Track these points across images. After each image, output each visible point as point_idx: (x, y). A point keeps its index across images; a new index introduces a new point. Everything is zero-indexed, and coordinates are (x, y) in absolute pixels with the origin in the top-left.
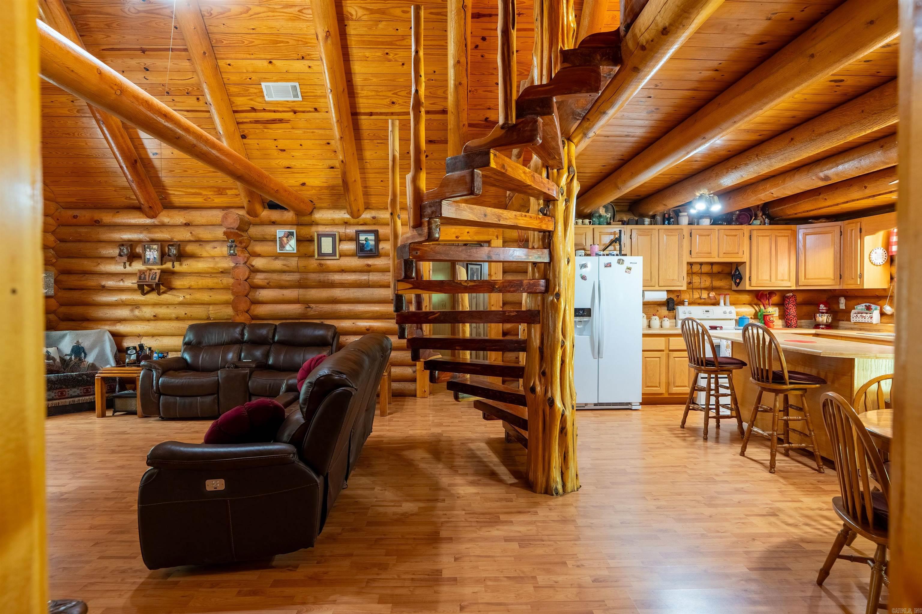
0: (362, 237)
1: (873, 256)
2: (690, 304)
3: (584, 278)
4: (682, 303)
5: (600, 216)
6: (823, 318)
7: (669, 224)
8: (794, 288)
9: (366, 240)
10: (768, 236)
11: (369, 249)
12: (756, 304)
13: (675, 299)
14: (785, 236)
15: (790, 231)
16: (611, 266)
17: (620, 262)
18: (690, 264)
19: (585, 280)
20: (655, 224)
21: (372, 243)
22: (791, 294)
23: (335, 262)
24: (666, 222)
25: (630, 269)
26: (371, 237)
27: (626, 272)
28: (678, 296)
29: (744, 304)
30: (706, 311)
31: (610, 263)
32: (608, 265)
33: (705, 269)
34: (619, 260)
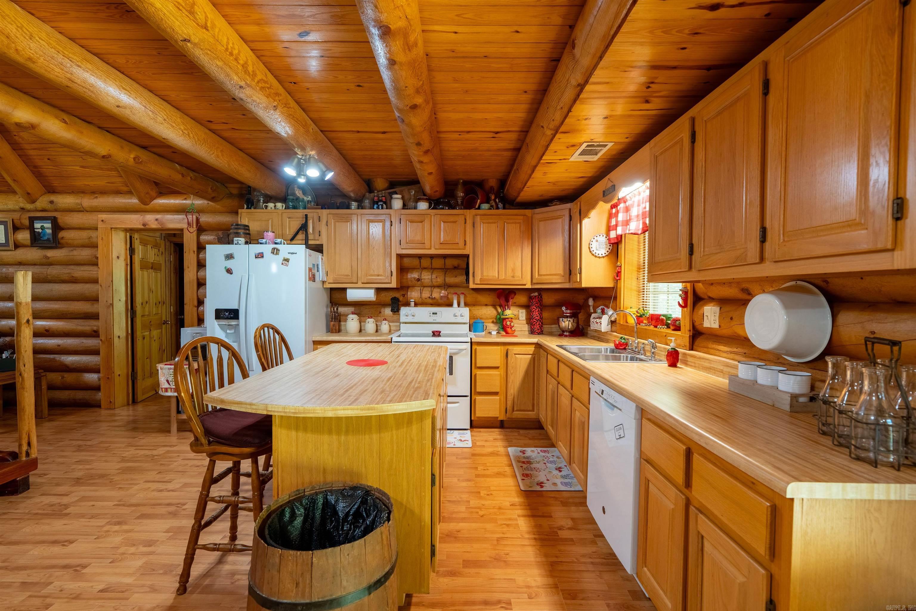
0: (37, 225)
1: (594, 245)
2: (416, 305)
3: (229, 271)
4: (407, 304)
5: (298, 199)
6: (567, 323)
7: (378, 208)
8: (529, 286)
9: (42, 228)
10: (495, 223)
11: (45, 238)
12: (500, 306)
13: (401, 299)
14: (516, 223)
15: (522, 217)
16: (263, 257)
17: (275, 251)
18: (400, 257)
19: (231, 274)
20: (363, 208)
21: (49, 231)
22: (536, 294)
23: (9, 253)
24: (375, 206)
25: (287, 260)
26: (48, 225)
27: (282, 264)
28: (404, 295)
29: (486, 305)
30: (433, 314)
31: (262, 253)
32: (260, 256)
33: (438, 263)
34: (274, 249)
